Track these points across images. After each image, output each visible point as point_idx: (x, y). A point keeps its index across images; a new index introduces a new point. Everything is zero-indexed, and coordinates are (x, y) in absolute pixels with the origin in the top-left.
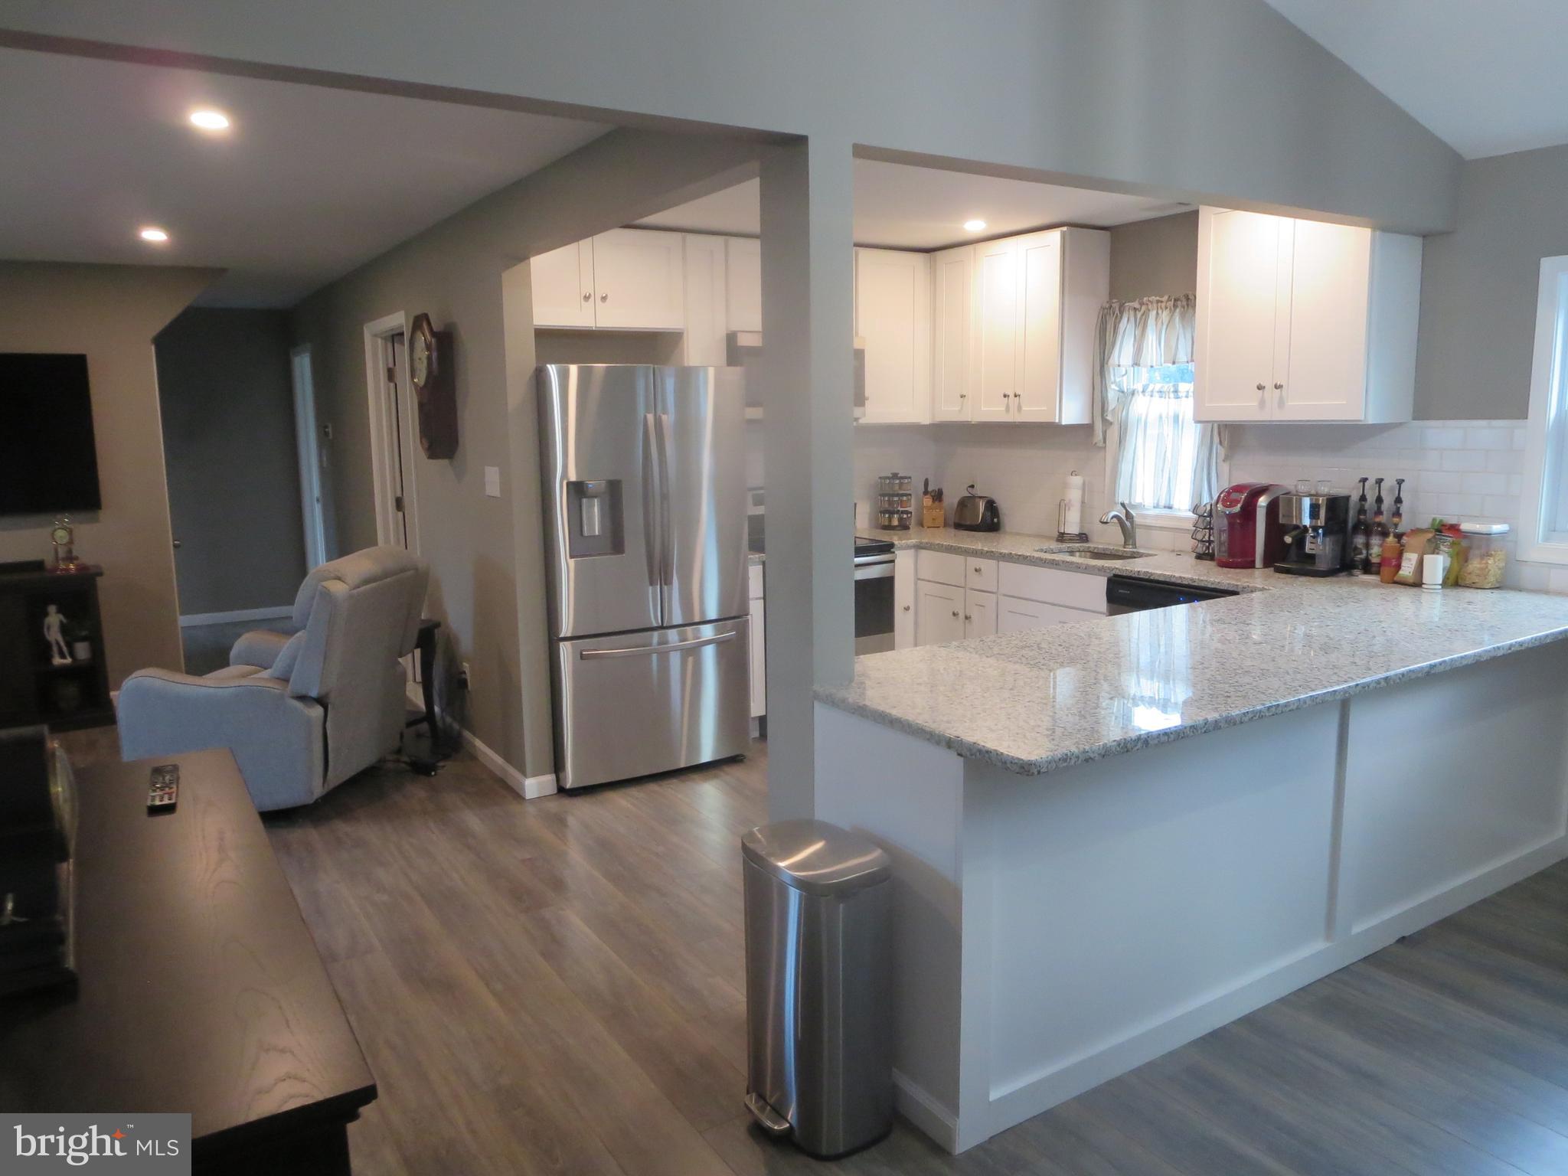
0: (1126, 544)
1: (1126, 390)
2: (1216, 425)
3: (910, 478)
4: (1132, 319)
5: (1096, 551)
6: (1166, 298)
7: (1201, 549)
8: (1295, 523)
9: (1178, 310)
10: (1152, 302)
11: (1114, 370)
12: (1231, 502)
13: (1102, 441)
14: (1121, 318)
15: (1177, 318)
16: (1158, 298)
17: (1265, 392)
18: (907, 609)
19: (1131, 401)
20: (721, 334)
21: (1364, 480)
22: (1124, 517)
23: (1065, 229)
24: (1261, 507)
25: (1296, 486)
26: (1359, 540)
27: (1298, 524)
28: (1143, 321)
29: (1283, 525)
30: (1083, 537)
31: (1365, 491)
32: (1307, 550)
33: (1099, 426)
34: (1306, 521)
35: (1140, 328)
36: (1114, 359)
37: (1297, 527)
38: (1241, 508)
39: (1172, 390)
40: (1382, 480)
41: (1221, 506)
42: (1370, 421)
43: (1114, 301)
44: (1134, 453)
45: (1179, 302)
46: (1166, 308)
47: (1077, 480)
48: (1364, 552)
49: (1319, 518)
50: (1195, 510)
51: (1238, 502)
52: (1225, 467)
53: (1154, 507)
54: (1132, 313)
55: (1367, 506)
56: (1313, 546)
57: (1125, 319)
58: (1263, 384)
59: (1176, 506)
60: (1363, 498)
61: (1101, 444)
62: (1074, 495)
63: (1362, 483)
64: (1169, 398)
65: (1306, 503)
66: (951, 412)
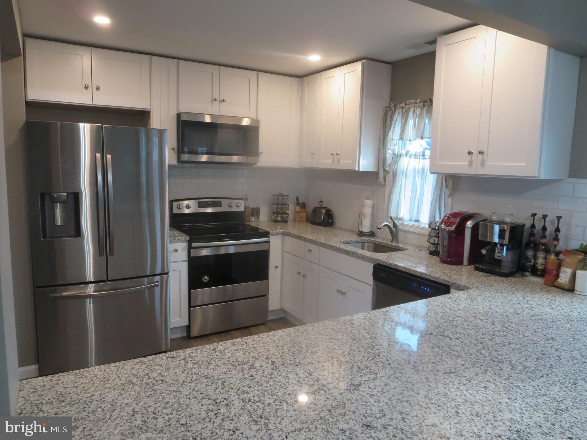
0: (392, 241)
1: (396, 154)
2: (444, 176)
3: (288, 196)
4: (400, 114)
5: (376, 243)
6: (419, 101)
7: (433, 248)
8: (488, 240)
9: (425, 108)
10: (411, 104)
11: (390, 141)
12: (450, 223)
13: (384, 181)
14: (395, 112)
15: (425, 112)
16: (414, 101)
17: (473, 157)
18: (276, 267)
19: (399, 160)
20: (174, 113)
21: (534, 215)
22: (391, 225)
23: (364, 61)
24: (468, 228)
25: (491, 216)
26: (530, 253)
27: (491, 241)
28: (406, 114)
29: (481, 241)
30: (372, 234)
31: (535, 221)
32: (496, 257)
33: (381, 174)
34: (496, 240)
35: (405, 118)
36: (390, 136)
37: (490, 243)
38: (456, 228)
39: (421, 154)
40: (546, 216)
41: (444, 226)
42: (542, 178)
43: (392, 103)
44: (400, 189)
45: (426, 103)
46: (419, 107)
47: (369, 203)
48: (533, 261)
49: (504, 239)
50: (430, 224)
51: (453, 224)
52: (449, 201)
53: (410, 220)
54: (401, 110)
55: (535, 231)
56: (500, 255)
57: (397, 114)
58: (472, 151)
59: (421, 221)
60: (533, 226)
61: (383, 183)
62: (368, 211)
63: (532, 218)
64: (420, 159)
65: (497, 228)
66: (309, 163)
